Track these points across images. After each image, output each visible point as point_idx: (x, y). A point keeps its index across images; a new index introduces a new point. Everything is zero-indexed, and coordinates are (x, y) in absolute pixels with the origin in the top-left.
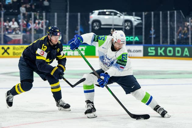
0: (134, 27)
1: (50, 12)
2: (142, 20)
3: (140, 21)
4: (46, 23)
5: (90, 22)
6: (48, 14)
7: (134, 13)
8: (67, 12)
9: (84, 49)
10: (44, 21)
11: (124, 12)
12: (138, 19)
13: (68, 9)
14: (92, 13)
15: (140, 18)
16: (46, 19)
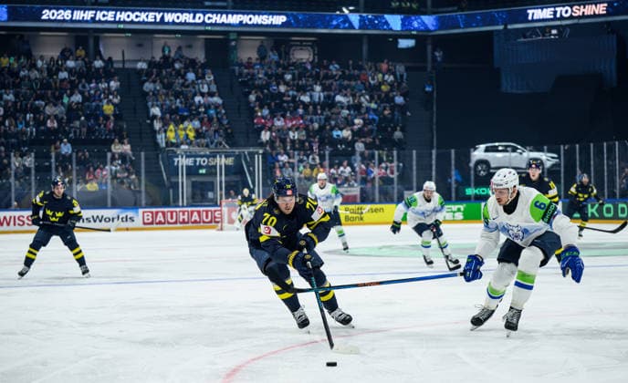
0: (546, 171)
1: (404, 149)
2: (559, 158)
3: (557, 160)
4: (398, 166)
5: (472, 165)
6: (401, 152)
7: (545, 147)
8: (432, 148)
9: (462, 209)
10: (395, 164)
11: (530, 146)
12: (553, 158)
13: (435, 144)
14: (475, 149)
15: (555, 156)
16: (399, 161)
